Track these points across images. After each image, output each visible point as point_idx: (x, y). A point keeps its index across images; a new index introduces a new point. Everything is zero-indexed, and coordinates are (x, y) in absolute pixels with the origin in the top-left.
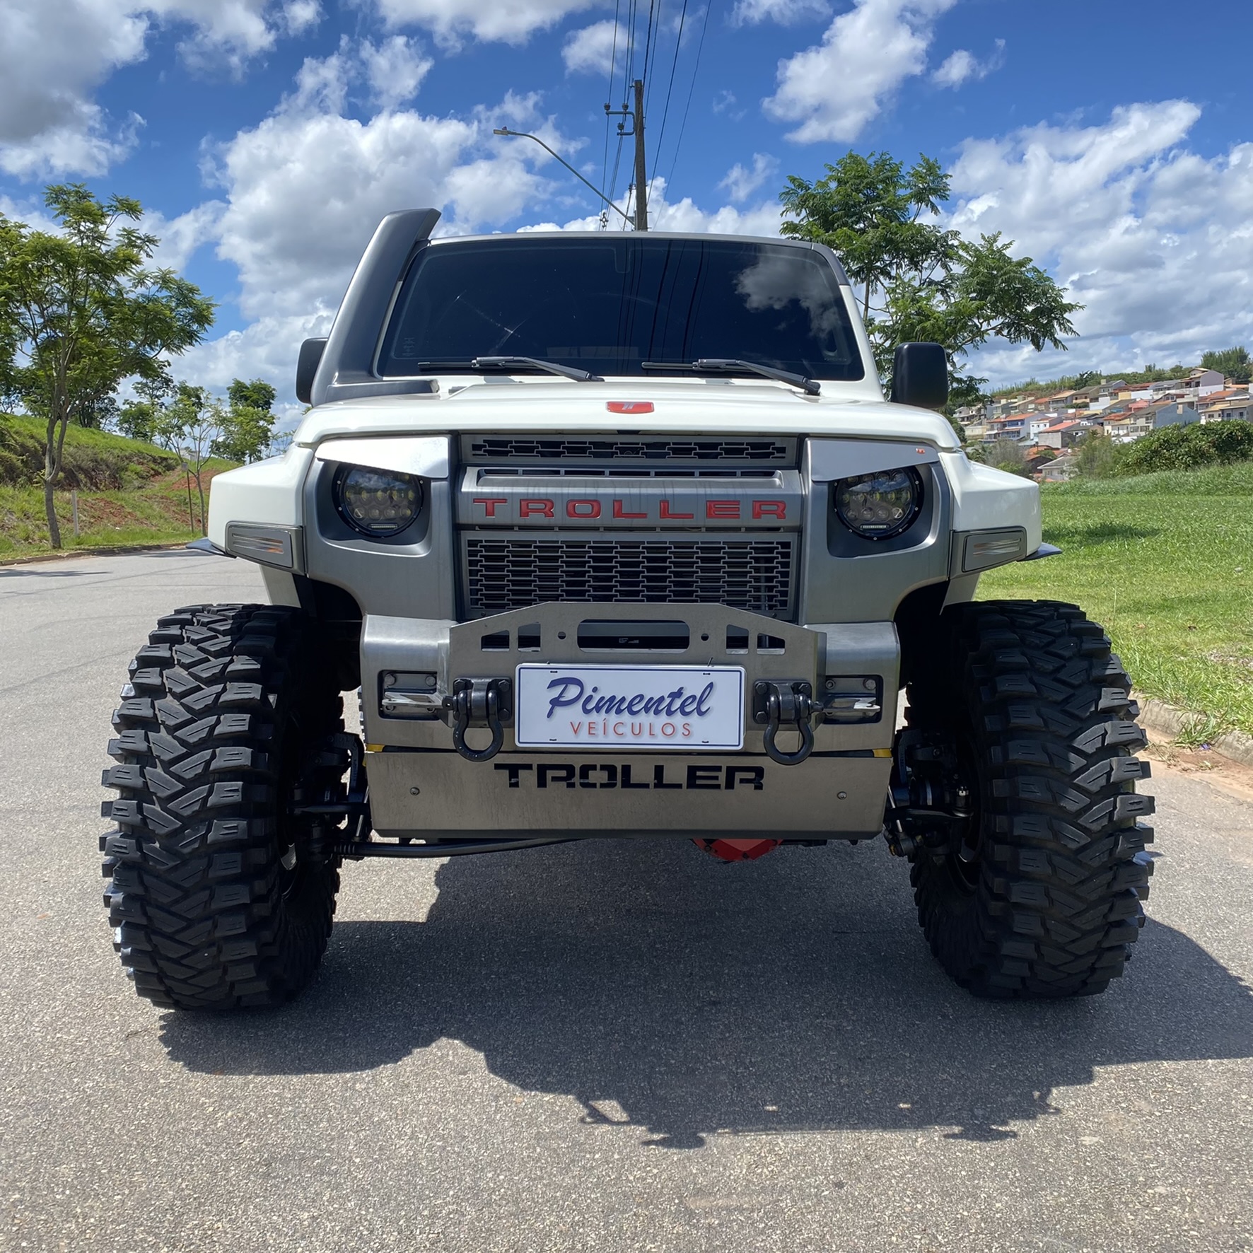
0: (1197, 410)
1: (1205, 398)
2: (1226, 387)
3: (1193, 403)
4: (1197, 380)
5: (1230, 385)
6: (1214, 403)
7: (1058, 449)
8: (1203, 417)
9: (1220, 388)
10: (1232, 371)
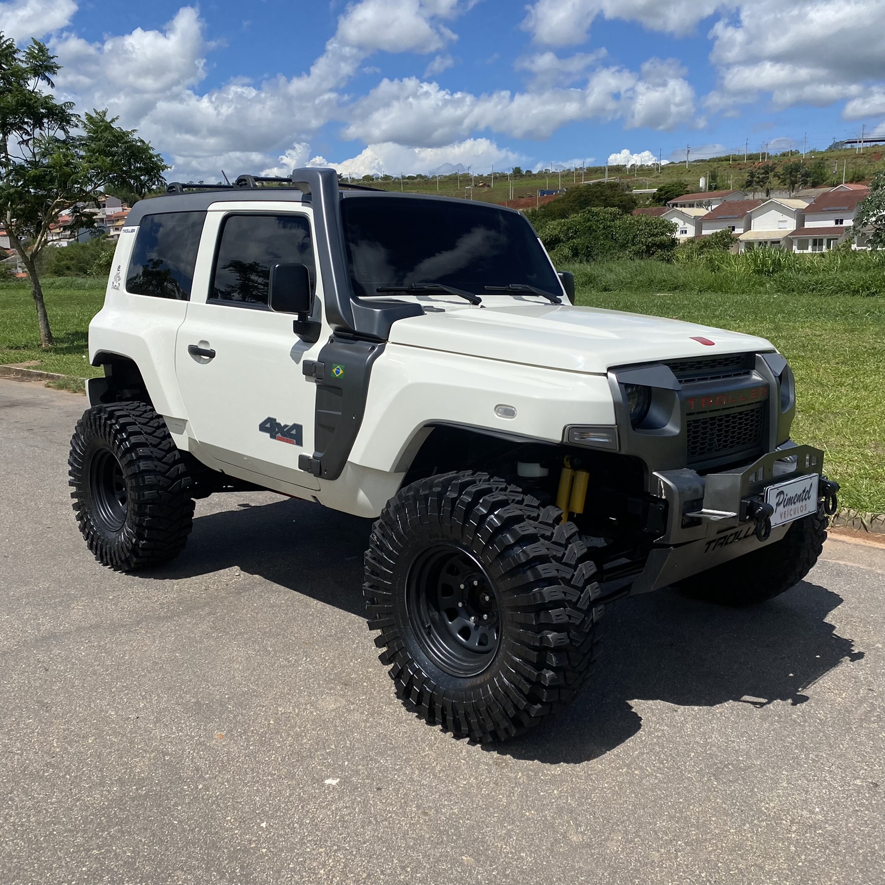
0: (106, 224)
1: (111, 216)
2: (123, 210)
3: (103, 219)
4: (103, 203)
5: (126, 208)
6: (118, 220)
7: (8, 249)
8: (112, 230)
9: (119, 209)
10: (126, 198)
